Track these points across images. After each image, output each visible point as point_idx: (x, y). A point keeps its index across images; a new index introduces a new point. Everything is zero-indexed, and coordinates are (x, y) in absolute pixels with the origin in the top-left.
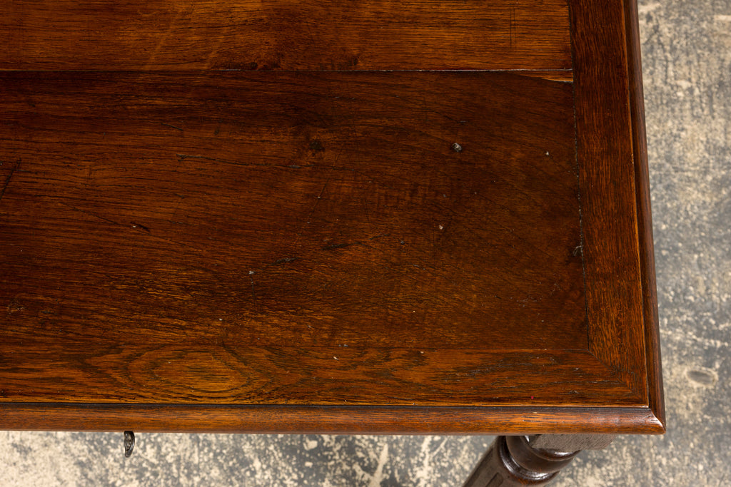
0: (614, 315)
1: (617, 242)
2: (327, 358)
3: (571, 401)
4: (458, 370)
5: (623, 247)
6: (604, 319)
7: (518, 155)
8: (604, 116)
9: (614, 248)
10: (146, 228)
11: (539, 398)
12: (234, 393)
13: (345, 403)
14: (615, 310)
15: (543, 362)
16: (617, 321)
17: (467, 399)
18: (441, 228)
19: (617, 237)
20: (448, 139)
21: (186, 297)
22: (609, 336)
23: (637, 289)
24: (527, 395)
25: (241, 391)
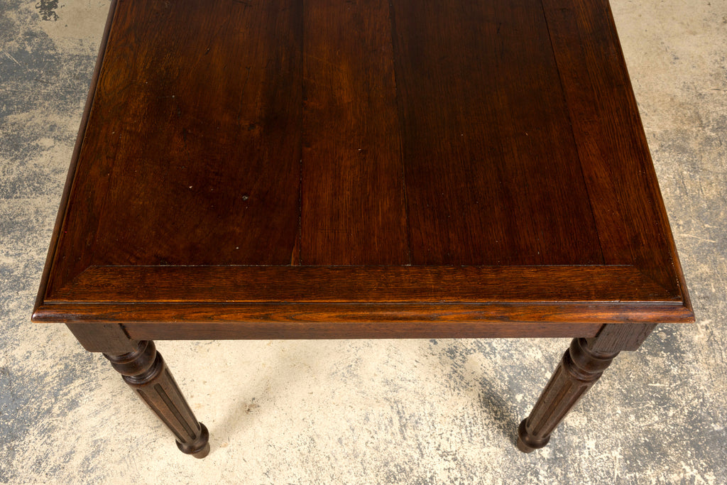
0: (114, 282)
1: (168, 288)
2: (114, 129)
3: (59, 254)
4: (94, 192)
5: (163, 291)
6: (112, 277)
7: (238, 230)
8: (264, 284)
9: (163, 285)
10: (207, 53)
11: (64, 236)
12: (102, 88)
13: (85, 137)
14: (117, 284)
15: (88, 239)
16: (110, 284)
17: (73, 197)
18: (191, 187)
19: (171, 287)
20: (252, 193)
21: (163, 69)
22: (100, 279)
23: (131, 299)
24: (68, 229)
25: (103, 91)
